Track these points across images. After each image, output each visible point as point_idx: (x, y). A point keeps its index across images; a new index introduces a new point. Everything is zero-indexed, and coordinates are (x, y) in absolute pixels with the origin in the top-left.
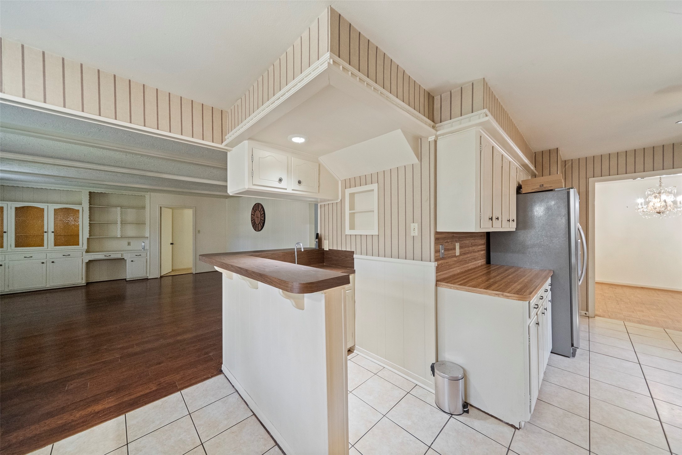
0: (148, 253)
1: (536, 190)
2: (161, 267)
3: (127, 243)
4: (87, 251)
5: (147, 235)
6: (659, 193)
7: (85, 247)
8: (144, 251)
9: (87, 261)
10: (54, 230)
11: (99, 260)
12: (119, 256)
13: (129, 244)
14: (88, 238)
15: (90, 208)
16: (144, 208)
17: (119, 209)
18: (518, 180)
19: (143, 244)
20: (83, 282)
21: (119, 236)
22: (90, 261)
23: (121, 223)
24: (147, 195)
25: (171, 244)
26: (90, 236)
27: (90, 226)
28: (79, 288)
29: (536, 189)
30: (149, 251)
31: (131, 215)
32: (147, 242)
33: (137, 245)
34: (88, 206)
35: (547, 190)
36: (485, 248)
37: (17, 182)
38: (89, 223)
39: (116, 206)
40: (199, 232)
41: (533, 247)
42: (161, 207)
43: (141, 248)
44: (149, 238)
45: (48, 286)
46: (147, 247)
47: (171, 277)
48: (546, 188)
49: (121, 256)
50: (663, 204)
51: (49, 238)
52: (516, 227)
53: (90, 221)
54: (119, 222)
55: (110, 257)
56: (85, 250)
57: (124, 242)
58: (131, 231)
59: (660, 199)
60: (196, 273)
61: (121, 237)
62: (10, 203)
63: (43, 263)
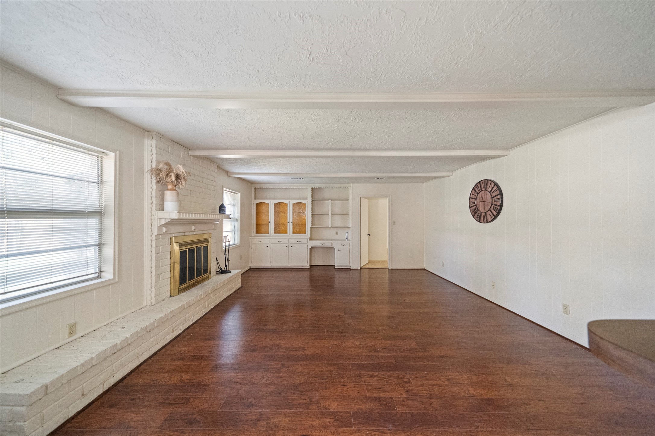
0: (351, 243)
2: (360, 258)
3: (335, 233)
4: (311, 239)
5: (350, 226)
7: (309, 236)
8: (348, 241)
9: (310, 247)
10: (293, 220)
11: (318, 247)
12: (329, 245)
13: (337, 233)
14: (311, 228)
15: (312, 201)
16: (347, 199)
17: (330, 201)
19: (347, 234)
20: (308, 266)
21: (330, 226)
22: (312, 247)
23: (331, 214)
24: (350, 186)
25: (368, 235)
26: (312, 226)
27: (312, 217)
28: (306, 269)
30: (351, 241)
31: (338, 207)
32: (350, 232)
33: (343, 235)
34: (311, 200)
37: (276, 185)
38: (312, 215)
39: (328, 199)
40: (394, 222)
42: (360, 198)
43: (345, 238)
44: (351, 228)
45: (289, 265)
46: (350, 238)
47: (368, 269)
49: (331, 245)
51: (290, 227)
53: (312, 213)
54: (330, 214)
55: (324, 245)
56: (309, 238)
57: (333, 232)
58: (338, 222)
60: (392, 268)
61: (331, 227)
62: (272, 200)
63: (287, 247)
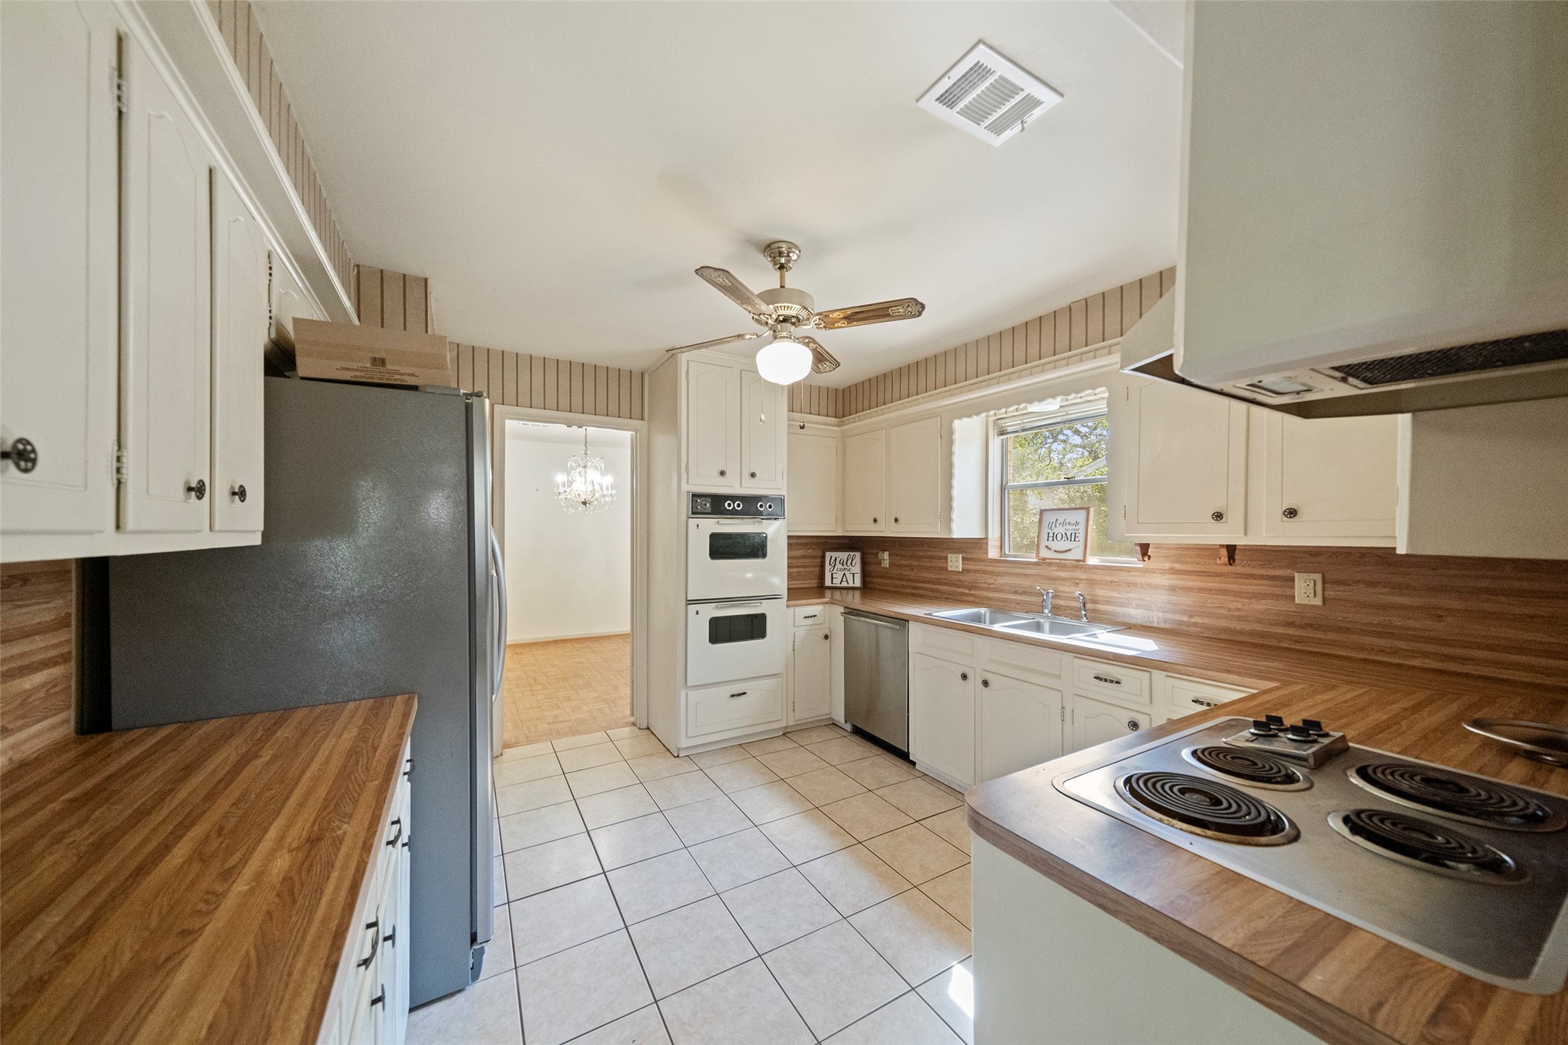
1: (358, 374)
6: (585, 467)
18: (274, 313)
29: (357, 370)
35: (398, 383)
36: (73, 647)
41: (344, 611)
48: (396, 377)
50: (590, 488)
52: (262, 529)
59: (586, 478)
